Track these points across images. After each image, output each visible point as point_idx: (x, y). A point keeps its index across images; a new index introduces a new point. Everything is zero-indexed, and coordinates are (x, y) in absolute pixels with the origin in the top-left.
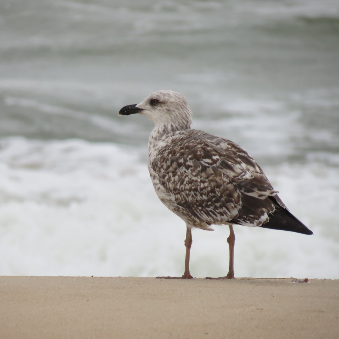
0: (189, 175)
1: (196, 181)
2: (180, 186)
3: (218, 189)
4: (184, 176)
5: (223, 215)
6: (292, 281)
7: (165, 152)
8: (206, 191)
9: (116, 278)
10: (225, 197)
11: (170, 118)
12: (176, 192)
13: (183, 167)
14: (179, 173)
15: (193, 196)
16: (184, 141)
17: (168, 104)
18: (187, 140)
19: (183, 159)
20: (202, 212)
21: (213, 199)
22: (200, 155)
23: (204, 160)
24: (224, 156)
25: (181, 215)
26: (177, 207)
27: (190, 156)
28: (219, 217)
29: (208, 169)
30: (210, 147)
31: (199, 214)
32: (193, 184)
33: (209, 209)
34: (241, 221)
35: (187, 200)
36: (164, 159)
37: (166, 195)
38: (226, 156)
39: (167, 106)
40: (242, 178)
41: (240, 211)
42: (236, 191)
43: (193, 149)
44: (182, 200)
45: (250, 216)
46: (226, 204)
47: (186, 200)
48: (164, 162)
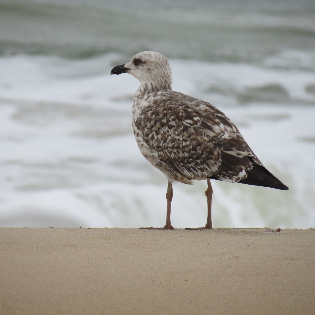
0: (172, 134)
1: (179, 140)
2: (163, 144)
3: (199, 147)
4: (167, 135)
5: (204, 171)
6: (266, 231)
7: (148, 112)
8: (188, 149)
9: (102, 229)
10: (206, 154)
11: (150, 76)
12: (159, 149)
13: (166, 127)
14: (162, 132)
15: (175, 153)
16: (166, 102)
17: (149, 63)
18: (169, 102)
19: (165, 119)
20: (184, 168)
21: (195, 156)
22: (182, 116)
23: (186, 121)
24: (204, 117)
25: (164, 170)
26: (159, 162)
27: (172, 117)
28: (200, 173)
29: (189, 129)
30: (191, 108)
31: (181, 169)
32: (175, 142)
33: (190, 165)
34: (221, 177)
35: (170, 157)
36: (148, 119)
37: (149, 151)
38: (205, 117)
39: (148, 65)
40: (221, 138)
41: (219, 167)
42: (216, 149)
43: (175, 110)
44: (165, 157)
45: (229, 172)
46: (207, 160)
47: (168, 157)
48: (148, 122)
